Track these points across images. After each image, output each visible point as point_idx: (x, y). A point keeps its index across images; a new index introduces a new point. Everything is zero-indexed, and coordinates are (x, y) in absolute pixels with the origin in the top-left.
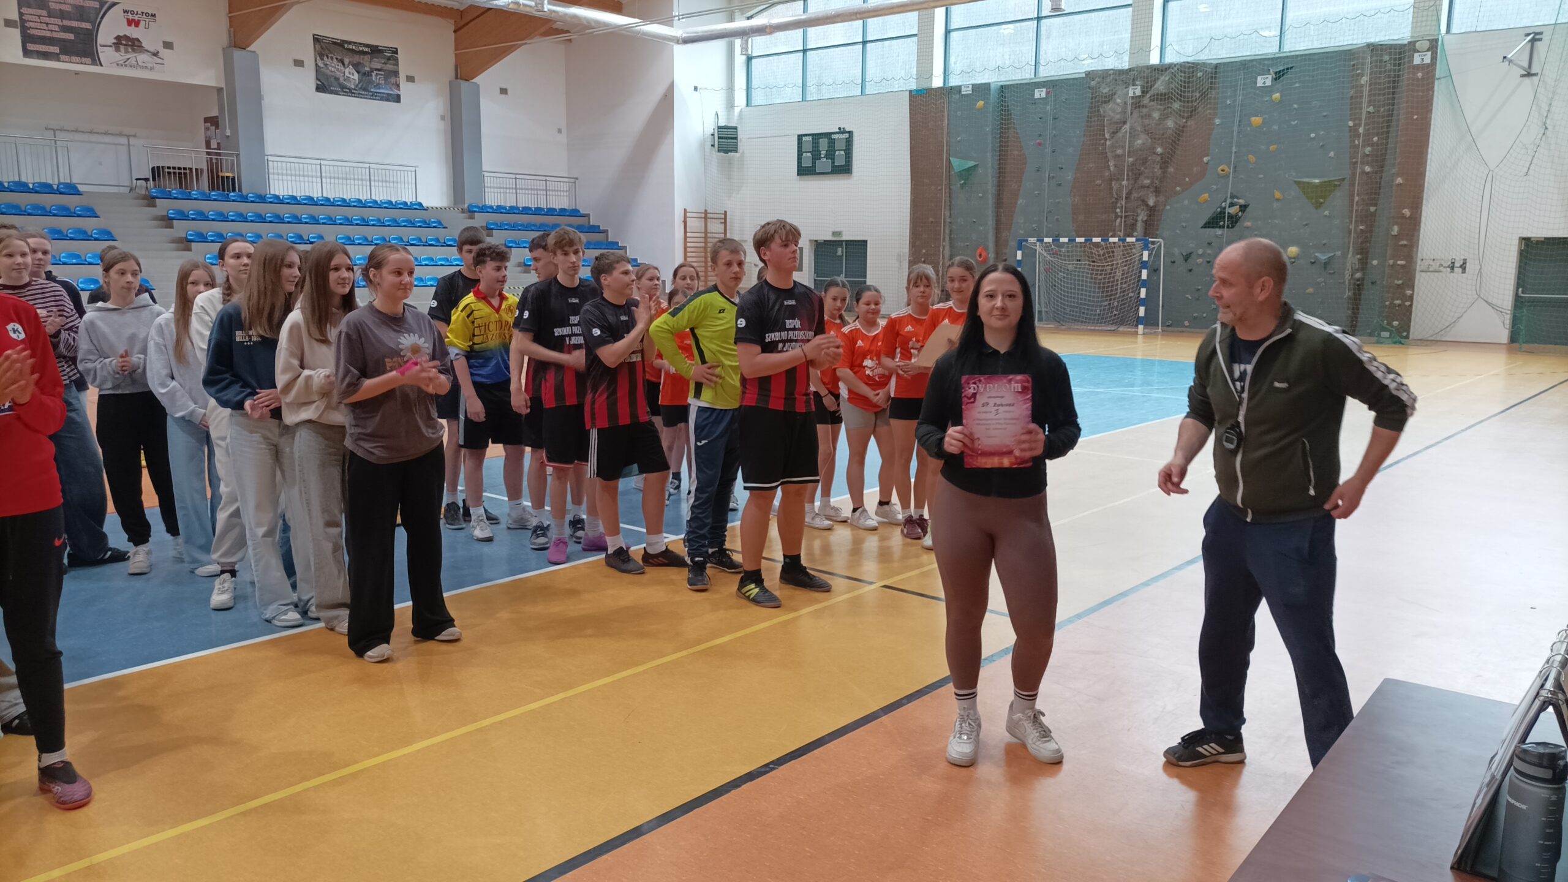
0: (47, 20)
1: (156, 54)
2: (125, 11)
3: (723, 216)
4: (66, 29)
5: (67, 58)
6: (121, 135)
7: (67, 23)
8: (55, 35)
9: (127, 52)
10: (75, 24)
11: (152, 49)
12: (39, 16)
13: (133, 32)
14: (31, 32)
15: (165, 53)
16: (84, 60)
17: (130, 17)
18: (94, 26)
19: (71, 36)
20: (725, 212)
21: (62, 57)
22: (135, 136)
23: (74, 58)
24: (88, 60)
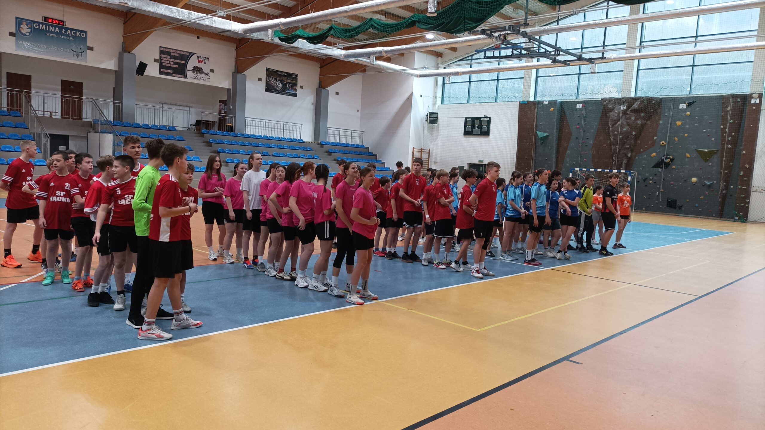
0: (169, 59)
1: (207, 74)
2: (198, 57)
3: (428, 151)
4: (176, 63)
5: (175, 75)
6: (187, 106)
7: (176, 61)
8: (172, 66)
9: (197, 73)
10: (179, 61)
11: (206, 72)
12: (167, 58)
13: (200, 65)
14: (164, 64)
15: (211, 74)
16: (181, 76)
17: (200, 59)
18: (186, 62)
19: (177, 66)
20: (429, 149)
21: (173, 75)
22: (192, 107)
23: (178, 75)
24: (183, 76)
